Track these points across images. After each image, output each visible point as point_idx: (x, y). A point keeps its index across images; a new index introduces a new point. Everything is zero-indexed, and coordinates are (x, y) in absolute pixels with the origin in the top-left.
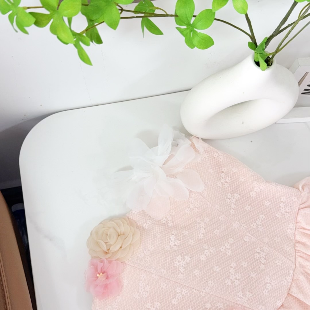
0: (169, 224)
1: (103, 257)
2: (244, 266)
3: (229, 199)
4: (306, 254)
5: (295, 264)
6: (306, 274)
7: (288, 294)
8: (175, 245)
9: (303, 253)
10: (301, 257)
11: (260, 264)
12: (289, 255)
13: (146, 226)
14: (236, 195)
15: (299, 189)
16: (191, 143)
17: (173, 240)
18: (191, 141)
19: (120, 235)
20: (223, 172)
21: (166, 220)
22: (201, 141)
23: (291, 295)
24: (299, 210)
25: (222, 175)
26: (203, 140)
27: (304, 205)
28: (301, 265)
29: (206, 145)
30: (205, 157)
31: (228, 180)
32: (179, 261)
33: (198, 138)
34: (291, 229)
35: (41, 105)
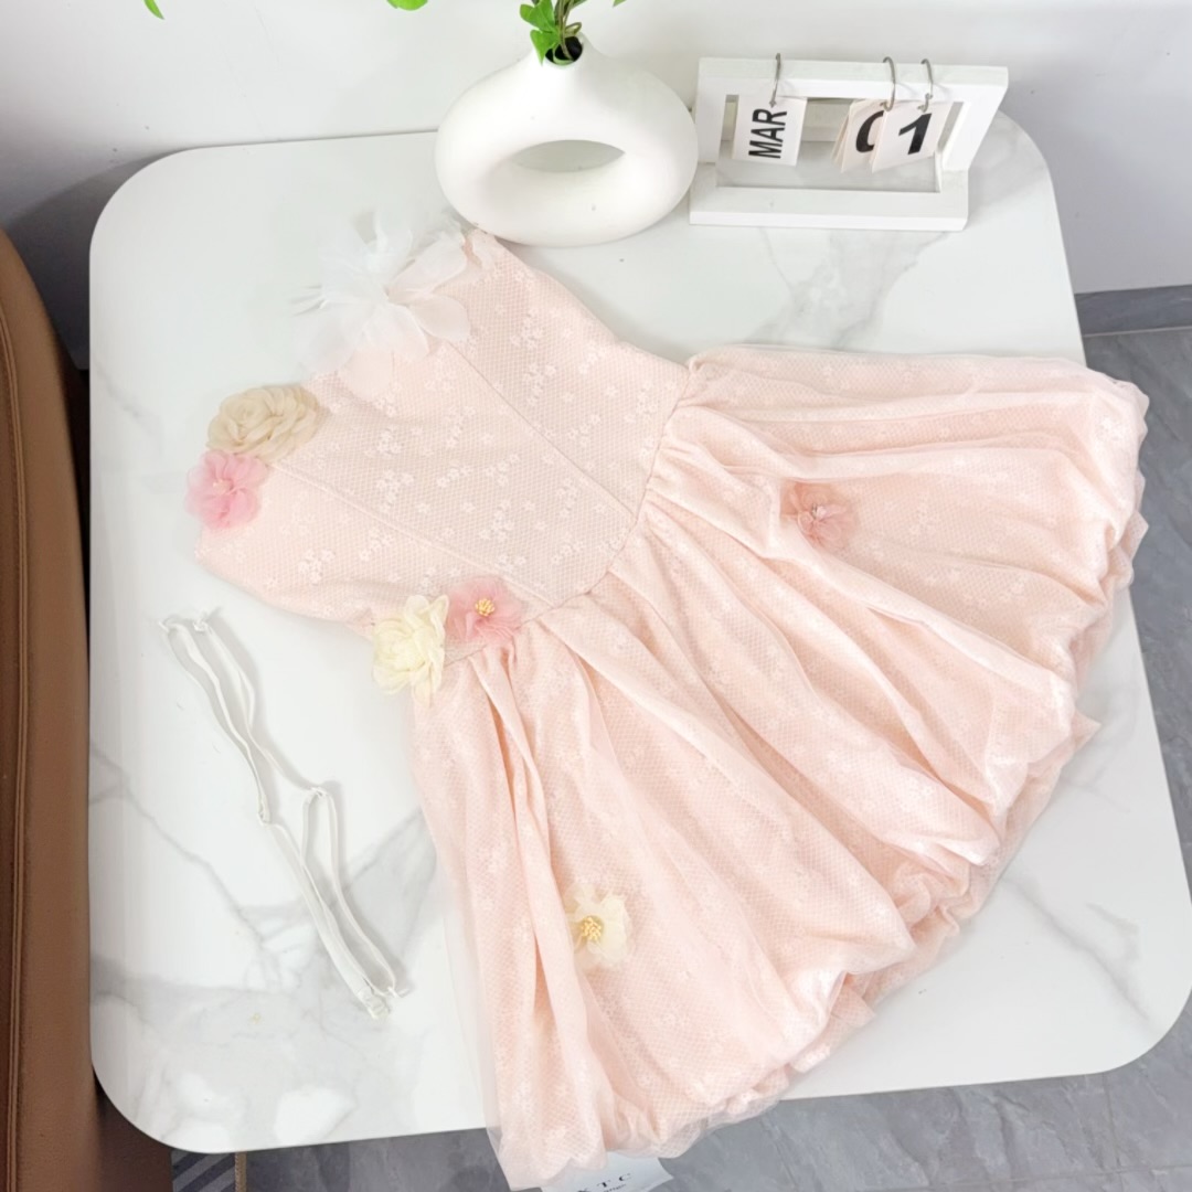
0: (388, 413)
1: (229, 451)
2: (527, 509)
3: (532, 374)
4: (663, 499)
5: (637, 518)
6: (653, 538)
7: (608, 573)
8: (389, 452)
9: (658, 496)
10: (653, 504)
11: (562, 508)
12: (628, 498)
13: (335, 408)
14: (549, 368)
15: (687, 368)
16: (464, 241)
17: (387, 440)
18: (466, 237)
19: (275, 415)
20: (529, 316)
21: (383, 402)
22: (494, 241)
23: (613, 575)
24: (674, 410)
25: (527, 321)
26: (500, 240)
27: (690, 402)
28: (647, 521)
29: (501, 251)
30: (493, 278)
31: (538, 334)
32: (387, 481)
33: (486, 233)
34: (648, 448)
35: (147, 128)
